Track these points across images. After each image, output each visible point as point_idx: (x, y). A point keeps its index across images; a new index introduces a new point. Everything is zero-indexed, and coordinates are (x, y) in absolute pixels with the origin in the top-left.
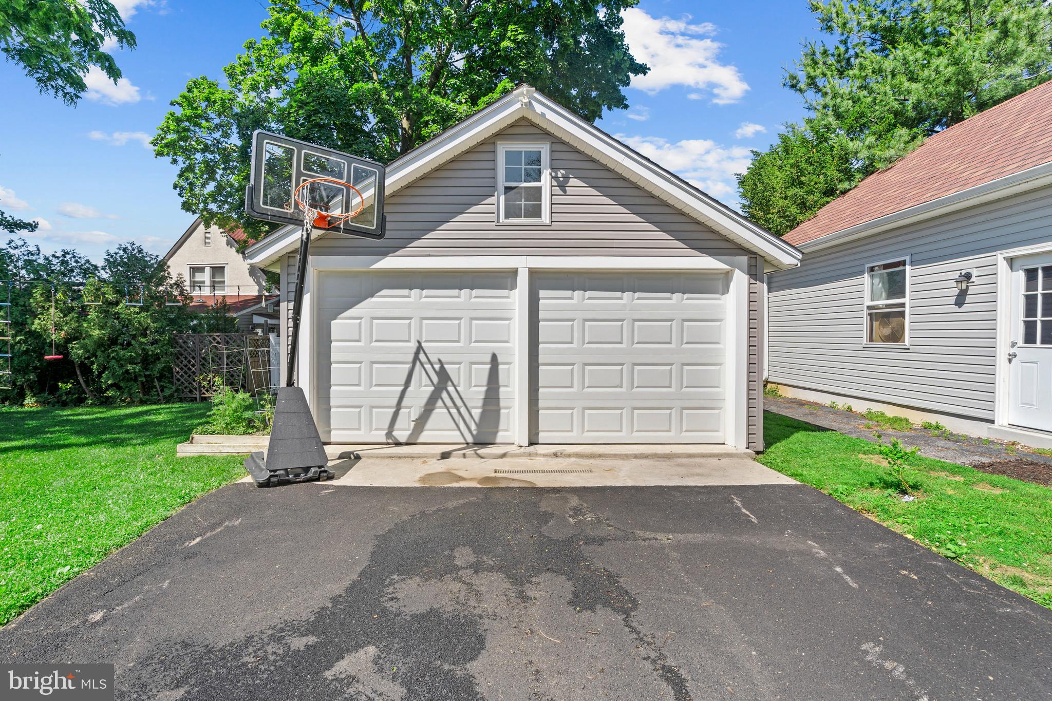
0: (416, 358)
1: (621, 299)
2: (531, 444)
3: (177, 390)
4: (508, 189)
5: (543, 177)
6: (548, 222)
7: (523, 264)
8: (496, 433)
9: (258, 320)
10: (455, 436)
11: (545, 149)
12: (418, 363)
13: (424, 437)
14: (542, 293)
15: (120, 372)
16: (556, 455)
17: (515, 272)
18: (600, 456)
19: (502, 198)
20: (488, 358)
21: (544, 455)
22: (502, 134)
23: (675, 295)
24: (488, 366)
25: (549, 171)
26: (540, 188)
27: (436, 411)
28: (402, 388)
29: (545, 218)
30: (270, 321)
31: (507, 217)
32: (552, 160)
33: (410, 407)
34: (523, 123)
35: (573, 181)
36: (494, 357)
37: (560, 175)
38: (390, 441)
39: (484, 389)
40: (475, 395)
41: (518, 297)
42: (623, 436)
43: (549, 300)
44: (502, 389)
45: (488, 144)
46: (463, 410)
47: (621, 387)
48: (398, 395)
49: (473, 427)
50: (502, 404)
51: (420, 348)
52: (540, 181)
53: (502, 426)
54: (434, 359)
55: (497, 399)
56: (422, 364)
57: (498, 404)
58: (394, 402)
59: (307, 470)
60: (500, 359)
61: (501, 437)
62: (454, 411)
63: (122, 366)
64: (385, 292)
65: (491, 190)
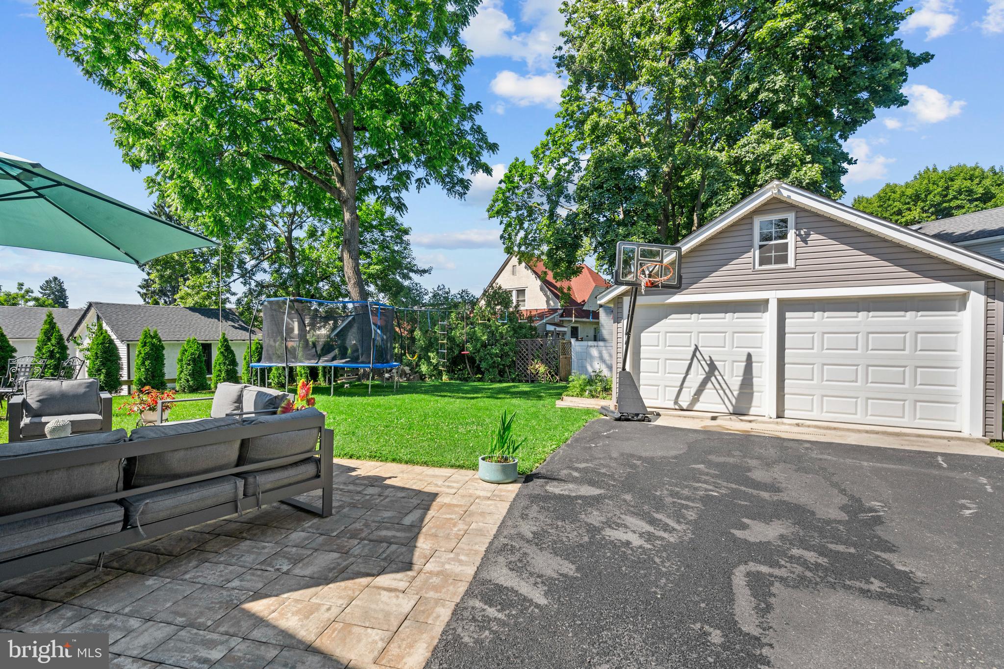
0: (694, 355)
1: (856, 317)
2: (778, 417)
3: (518, 375)
4: (761, 247)
5: (789, 236)
6: (793, 266)
7: (773, 296)
8: (749, 408)
9: (550, 328)
10: (722, 408)
11: (791, 217)
12: (695, 360)
13: (698, 407)
14: (788, 314)
15: (491, 361)
16: (798, 425)
17: (767, 301)
18: (835, 429)
19: (757, 252)
20: (744, 358)
21: (789, 425)
22: (757, 211)
23: (909, 314)
24: (744, 364)
25: (794, 231)
26: (787, 243)
27: (706, 391)
28: (683, 376)
29: (791, 263)
30: (558, 329)
31: (761, 264)
32: (796, 223)
33: (690, 388)
34: (775, 201)
35: (814, 236)
36: (749, 356)
37: (802, 233)
38: (677, 407)
39: (741, 378)
40: (735, 382)
41: (770, 317)
42: (858, 418)
43: (793, 319)
44: (755, 380)
45: (748, 218)
46: (727, 391)
47: (856, 382)
48: (681, 380)
49: (734, 401)
50: (755, 389)
51: (697, 348)
52: (786, 238)
53: (754, 403)
54: (707, 358)
55: (752, 385)
56: (699, 361)
57: (752, 389)
58: (679, 384)
59: (637, 415)
60: (754, 359)
61: (753, 411)
62: (721, 392)
63: (492, 358)
64: (673, 316)
65: (749, 248)
